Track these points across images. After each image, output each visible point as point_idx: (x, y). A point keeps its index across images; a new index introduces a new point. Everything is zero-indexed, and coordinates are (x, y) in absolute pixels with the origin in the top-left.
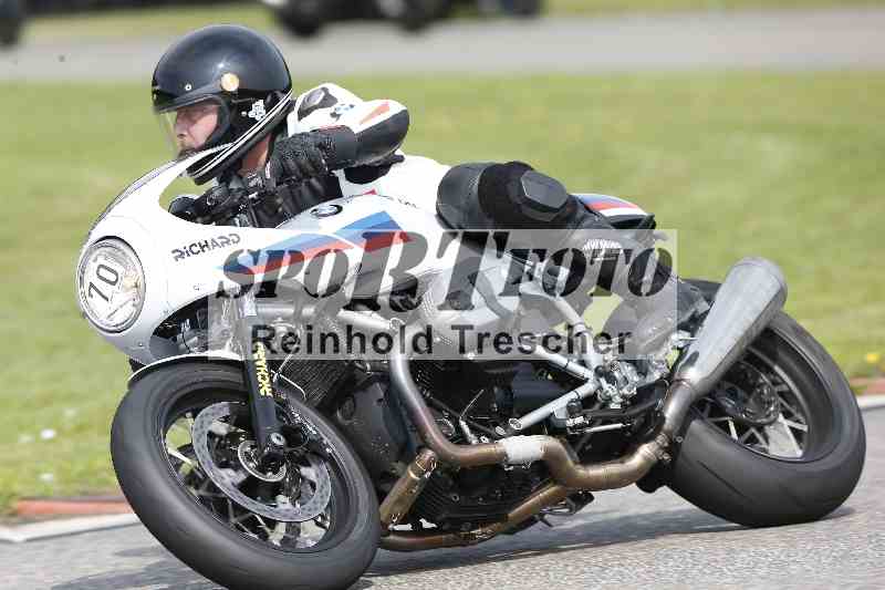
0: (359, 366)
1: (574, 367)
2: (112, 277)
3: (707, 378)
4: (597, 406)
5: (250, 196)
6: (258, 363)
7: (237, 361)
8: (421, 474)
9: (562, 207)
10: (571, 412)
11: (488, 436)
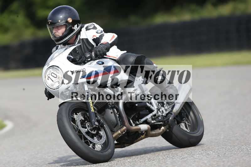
1: (151, 107)
2: (55, 76)
5: (89, 59)
8: (122, 132)
10: (152, 119)
11: (135, 124)
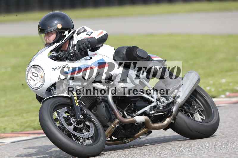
0: (98, 98)
1: (150, 98)
2: (36, 75)
3: (182, 101)
4: (156, 108)
5: (71, 55)
6: (75, 97)
7: (68, 97)
8: (115, 126)
9: (147, 58)
10: (151, 110)
11: (131, 116)
